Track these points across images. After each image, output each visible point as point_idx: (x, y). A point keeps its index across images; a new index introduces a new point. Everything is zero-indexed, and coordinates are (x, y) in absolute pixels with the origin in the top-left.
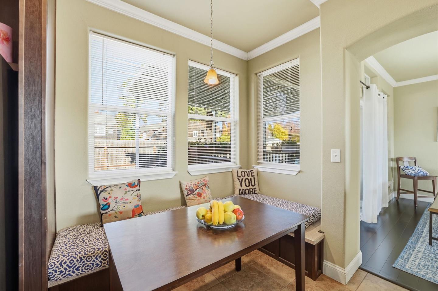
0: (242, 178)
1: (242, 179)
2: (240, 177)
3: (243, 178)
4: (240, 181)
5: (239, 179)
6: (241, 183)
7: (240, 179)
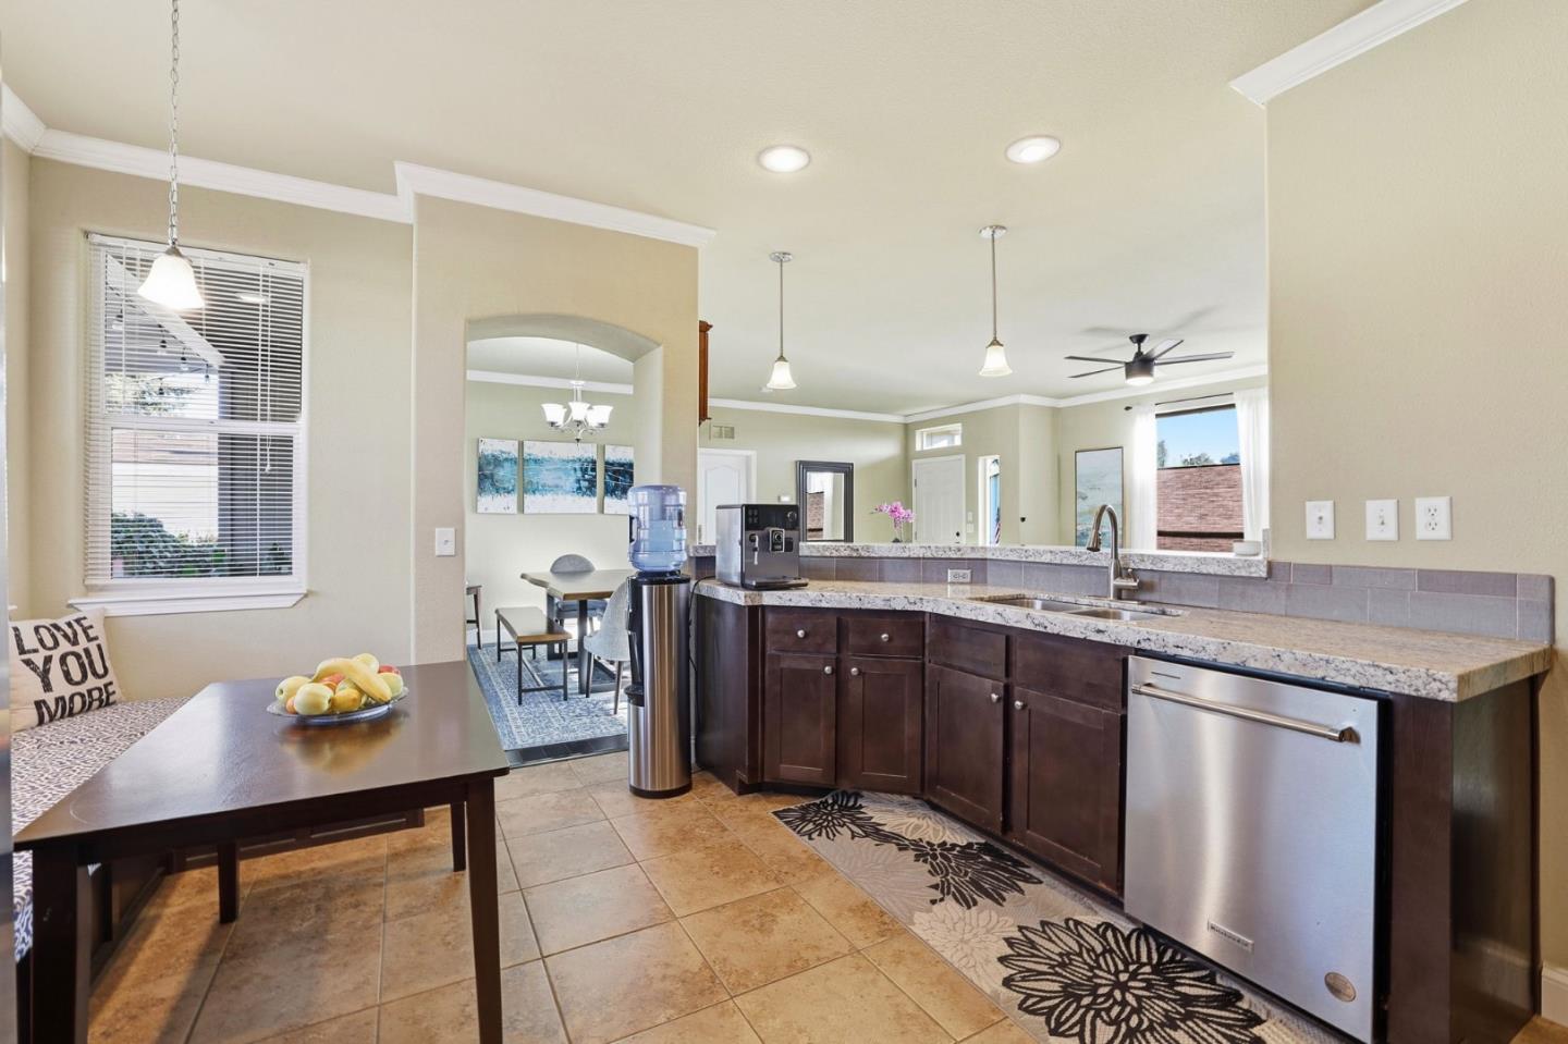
0: (43, 653)
1: (48, 660)
2: (36, 651)
3: (48, 653)
4: (35, 669)
5: (28, 663)
6: (44, 676)
7: (38, 660)
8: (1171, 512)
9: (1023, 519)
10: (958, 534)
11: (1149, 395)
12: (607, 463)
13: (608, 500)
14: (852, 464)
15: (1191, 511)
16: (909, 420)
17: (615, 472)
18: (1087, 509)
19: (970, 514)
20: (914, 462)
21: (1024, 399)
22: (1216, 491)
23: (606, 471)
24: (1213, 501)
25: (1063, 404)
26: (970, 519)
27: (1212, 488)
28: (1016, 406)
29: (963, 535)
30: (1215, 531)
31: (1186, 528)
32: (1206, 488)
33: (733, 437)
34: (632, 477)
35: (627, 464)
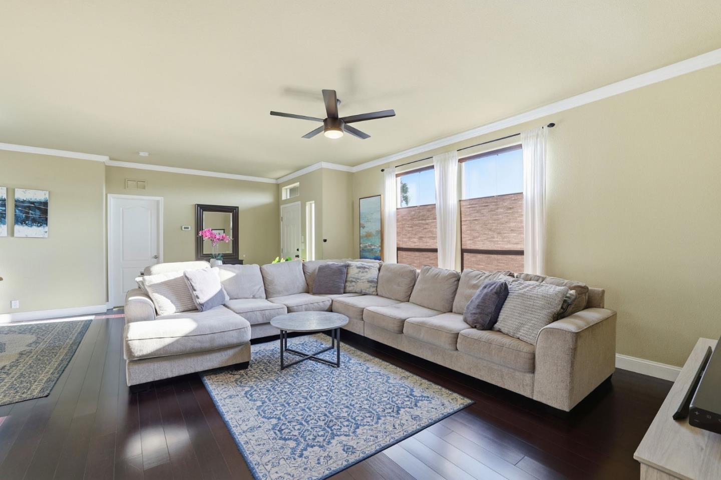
8: (406, 235)
9: (325, 241)
10: (298, 250)
11: (392, 162)
12: (16, 201)
13: (18, 228)
14: (238, 207)
15: (415, 234)
16: (280, 181)
17: (25, 207)
18: (365, 234)
19: (303, 237)
20: (282, 207)
21: (325, 165)
22: (427, 221)
23: (16, 206)
24: (426, 228)
25: (355, 169)
26: (303, 241)
27: (425, 220)
28: (321, 169)
29: (300, 250)
30: (427, 247)
31: (412, 246)
32: (422, 220)
33: (144, 188)
34: (45, 212)
35: (40, 203)
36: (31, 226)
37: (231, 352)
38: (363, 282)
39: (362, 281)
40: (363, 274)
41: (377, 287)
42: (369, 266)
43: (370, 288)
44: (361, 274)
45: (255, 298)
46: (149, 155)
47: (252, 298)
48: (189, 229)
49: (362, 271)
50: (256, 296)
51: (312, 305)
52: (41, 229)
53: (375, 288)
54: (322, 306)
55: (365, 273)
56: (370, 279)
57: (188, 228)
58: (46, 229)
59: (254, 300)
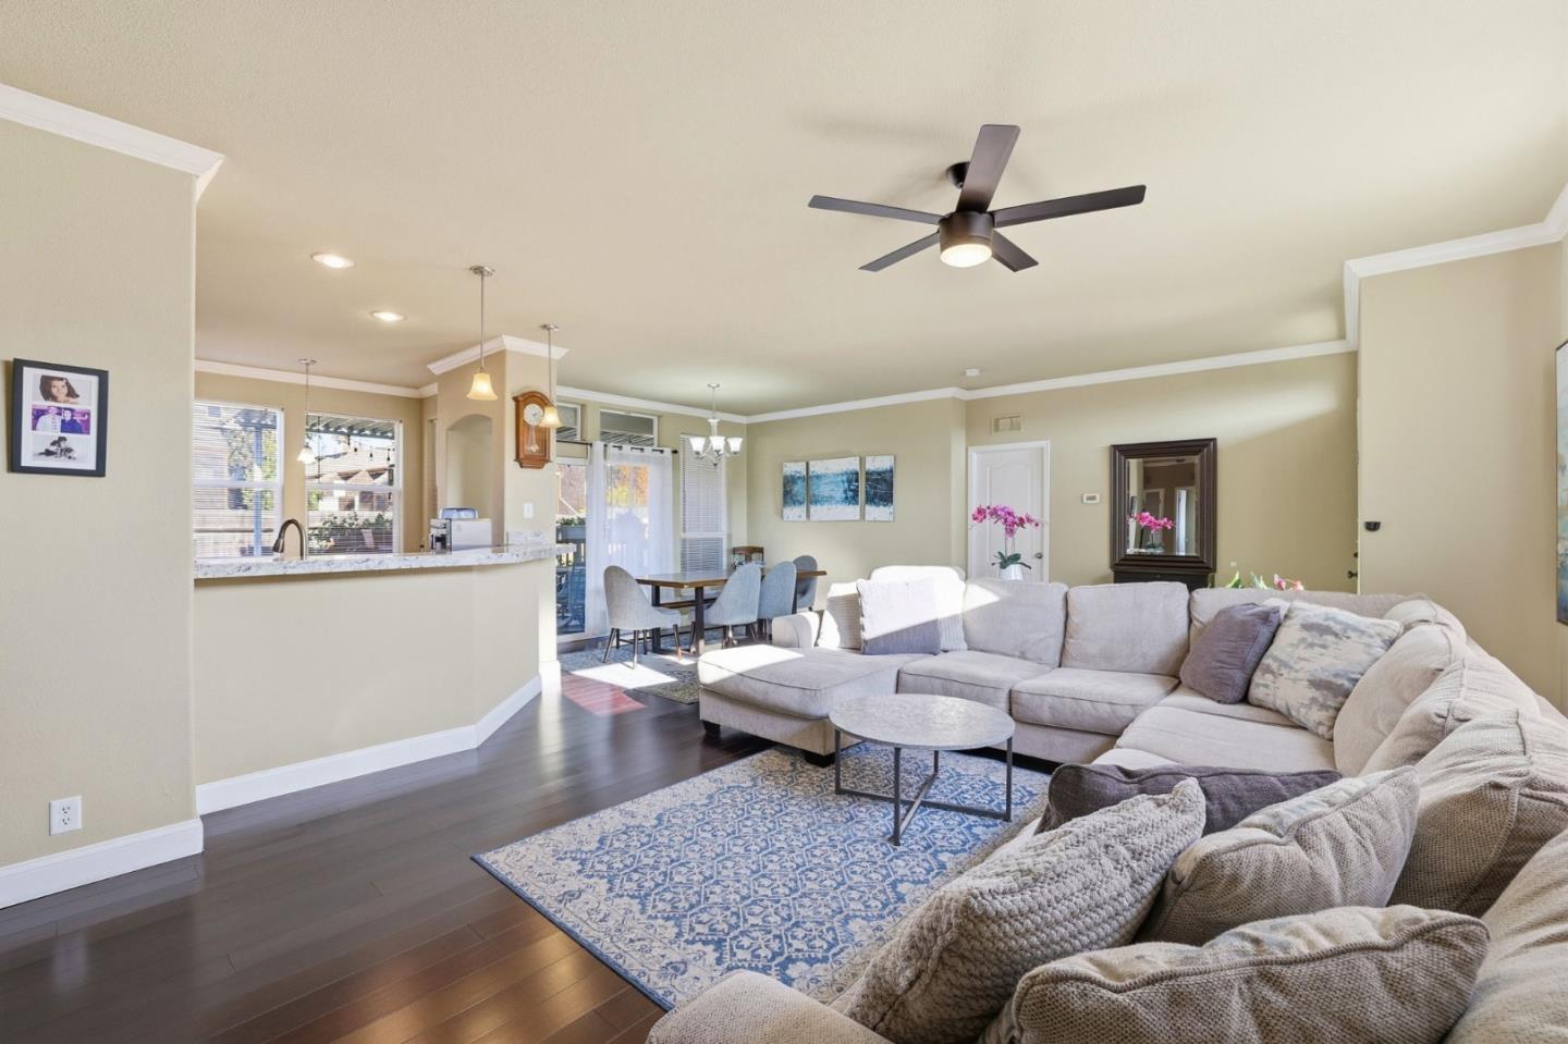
12: (867, 473)
13: (868, 508)
14: (1214, 440)
17: (873, 481)
23: (867, 480)
25: (1552, 231)
28: (1361, 285)
33: (1019, 428)
34: (890, 485)
35: (884, 472)
36: (878, 506)
37: (796, 726)
38: (1295, 681)
39: (1293, 675)
40: (1307, 653)
41: (1338, 710)
42: (1347, 627)
43: (1308, 707)
44: (1302, 652)
45: (1025, 658)
46: (981, 371)
47: (1020, 657)
48: (1098, 500)
49: (1310, 640)
50: (1028, 655)
51: (1073, 702)
52: (887, 508)
53: (1331, 713)
54: (1106, 715)
55: (1317, 650)
56: (1324, 676)
57: (1093, 498)
58: (892, 509)
59: (1021, 661)
